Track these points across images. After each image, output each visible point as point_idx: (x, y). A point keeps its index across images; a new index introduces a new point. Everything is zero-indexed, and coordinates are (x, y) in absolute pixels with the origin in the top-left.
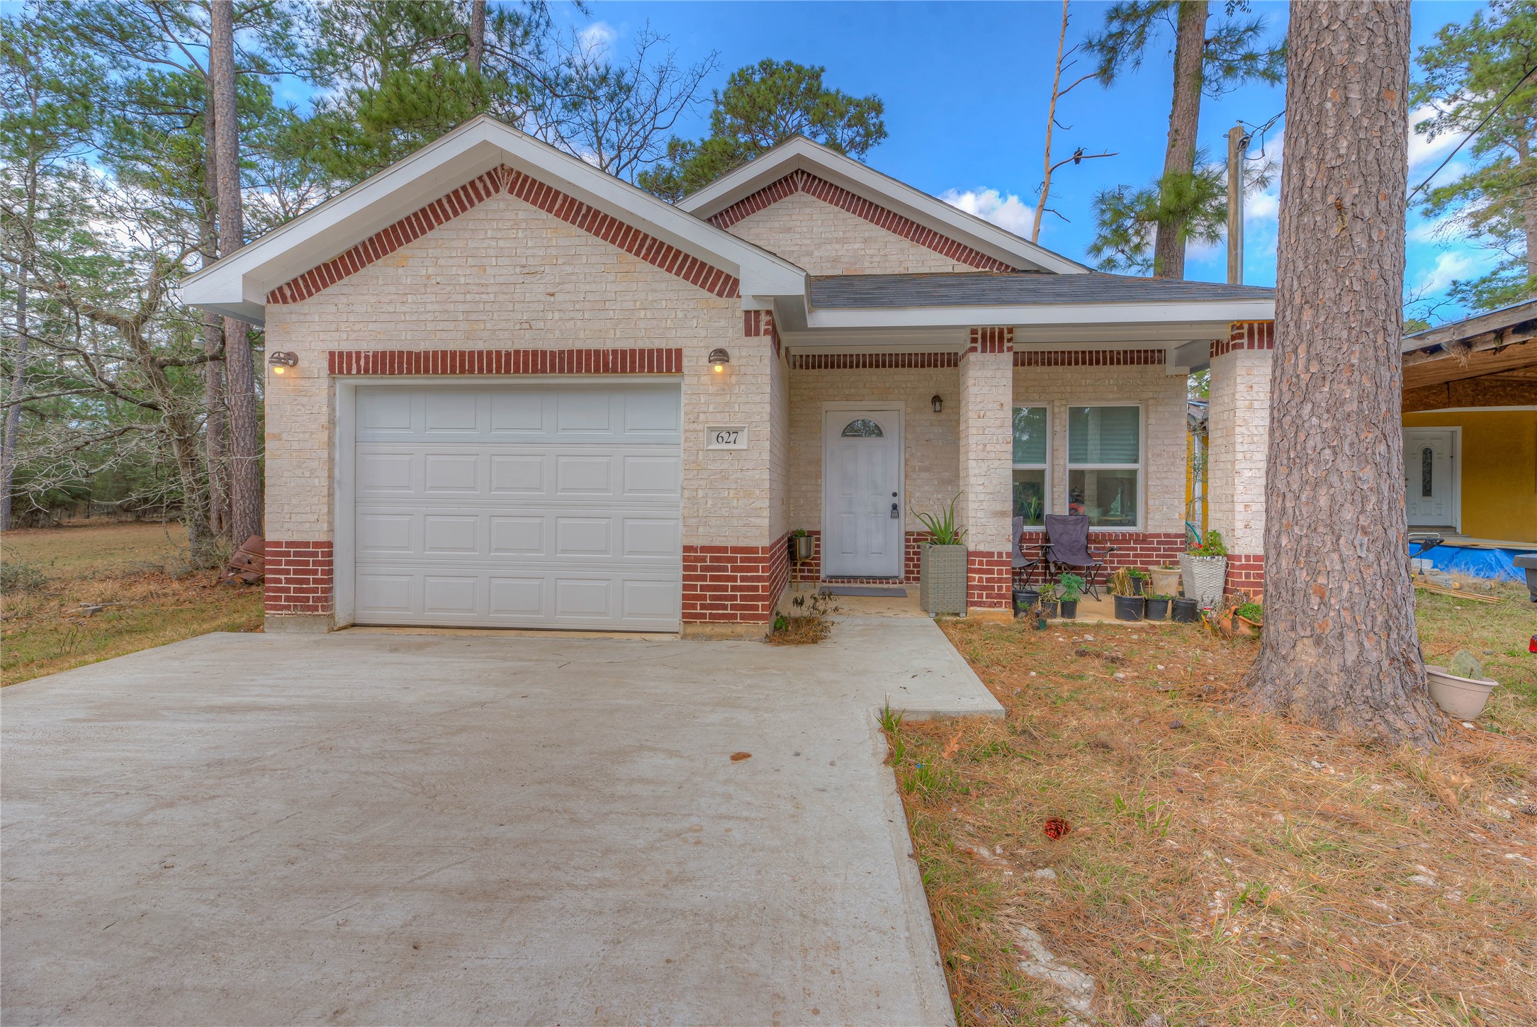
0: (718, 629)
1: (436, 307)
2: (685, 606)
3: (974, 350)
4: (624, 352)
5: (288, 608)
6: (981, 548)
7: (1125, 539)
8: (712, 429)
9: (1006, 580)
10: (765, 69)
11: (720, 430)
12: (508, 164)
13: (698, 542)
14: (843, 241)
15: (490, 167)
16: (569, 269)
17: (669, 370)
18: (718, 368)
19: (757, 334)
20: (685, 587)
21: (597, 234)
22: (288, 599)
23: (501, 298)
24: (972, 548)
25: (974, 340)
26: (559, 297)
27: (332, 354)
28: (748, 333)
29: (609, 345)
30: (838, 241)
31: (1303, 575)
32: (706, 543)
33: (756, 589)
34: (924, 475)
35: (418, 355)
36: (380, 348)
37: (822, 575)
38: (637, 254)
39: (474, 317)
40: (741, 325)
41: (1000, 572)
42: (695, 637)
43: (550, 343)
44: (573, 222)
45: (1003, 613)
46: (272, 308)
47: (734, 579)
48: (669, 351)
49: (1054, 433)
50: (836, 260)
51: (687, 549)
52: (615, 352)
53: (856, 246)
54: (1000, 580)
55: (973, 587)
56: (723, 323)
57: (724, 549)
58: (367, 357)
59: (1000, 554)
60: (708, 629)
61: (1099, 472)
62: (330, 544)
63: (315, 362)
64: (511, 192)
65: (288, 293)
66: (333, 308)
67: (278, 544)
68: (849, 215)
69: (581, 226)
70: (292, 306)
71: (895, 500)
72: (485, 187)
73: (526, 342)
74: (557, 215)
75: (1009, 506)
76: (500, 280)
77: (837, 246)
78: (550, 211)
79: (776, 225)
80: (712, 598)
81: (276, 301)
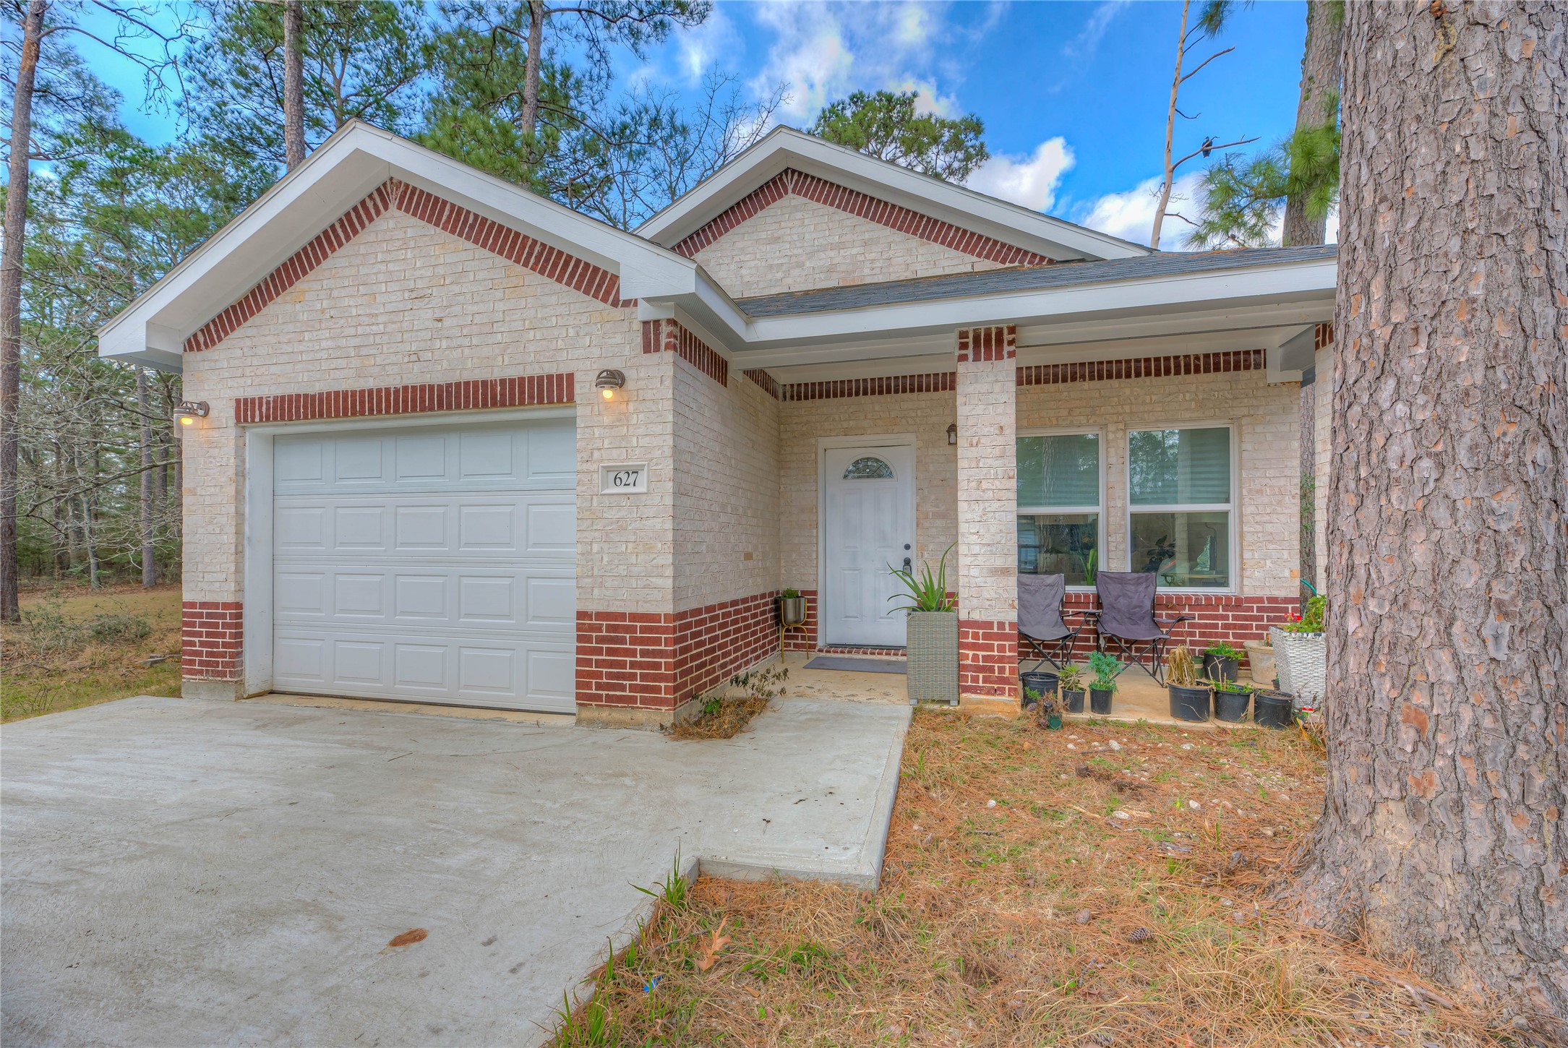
0: (617, 715)
1: (330, 343)
2: (579, 685)
3: (963, 358)
4: (512, 381)
5: (201, 672)
6: (976, 616)
7: (1210, 604)
8: (608, 469)
9: (1010, 660)
11: (617, 470)
12: (397, 177)
13: (592, 607)
14: (840, 246)
15: (378, 183)
16: (456, 289)
17: (560, 400)
18: (608, 394)
19: (657, 349)
20: (579, 662)
21: (484, 246)
22: (201, 663)
23: (391, 327)
24: (963, 616)
25: (964, 346)
26: (447, 323)
27: (238, 401)
28: (647, 350)
29: (497, 374)
30: (834, 247)
31: (1385, 688)
32: (601, 609)
33: (657, 666)
34: (938, 522)
35: (313, 397)
36: (279, 392)
37: (820, 643)
38: (526, 265)
39: (364, 352)
40: (639, 340)
41: (1001, 649)
42: (591, 722)
43: (438, 375)
44: (460, 235)
45: (1006, 704)
46: (192, 358)
47: (633, 653)
48: (560, 377)
49: (1109, 466)
50: (830, 270)
51: (581, 615)
52: (503, 381)
53: (854, 251)
54: (1001, 659)
55: (966, 668)
56: (619, 339)
57: (622, 616)
58: (268, 403)
59: (1001, 625)
60: (605, 714)
61: (1190, 515)
62: (239, 606)
63: (224, 412)
64: (399, 208)
65: (201, 339)
66: (239, 353)
67: (192, 605)
68: (846, 215)
69: (468, 238)
70: (206, 353)
71: (908, 554)
72: (375, 205)
73: (415, 376)
74: (445, 228)
75: (1012, 562)
76: (390, 308)
77: (832, 254)
78: (437, 224)
79: (764, 235)
80: (609, 676)
81: (191, 349)
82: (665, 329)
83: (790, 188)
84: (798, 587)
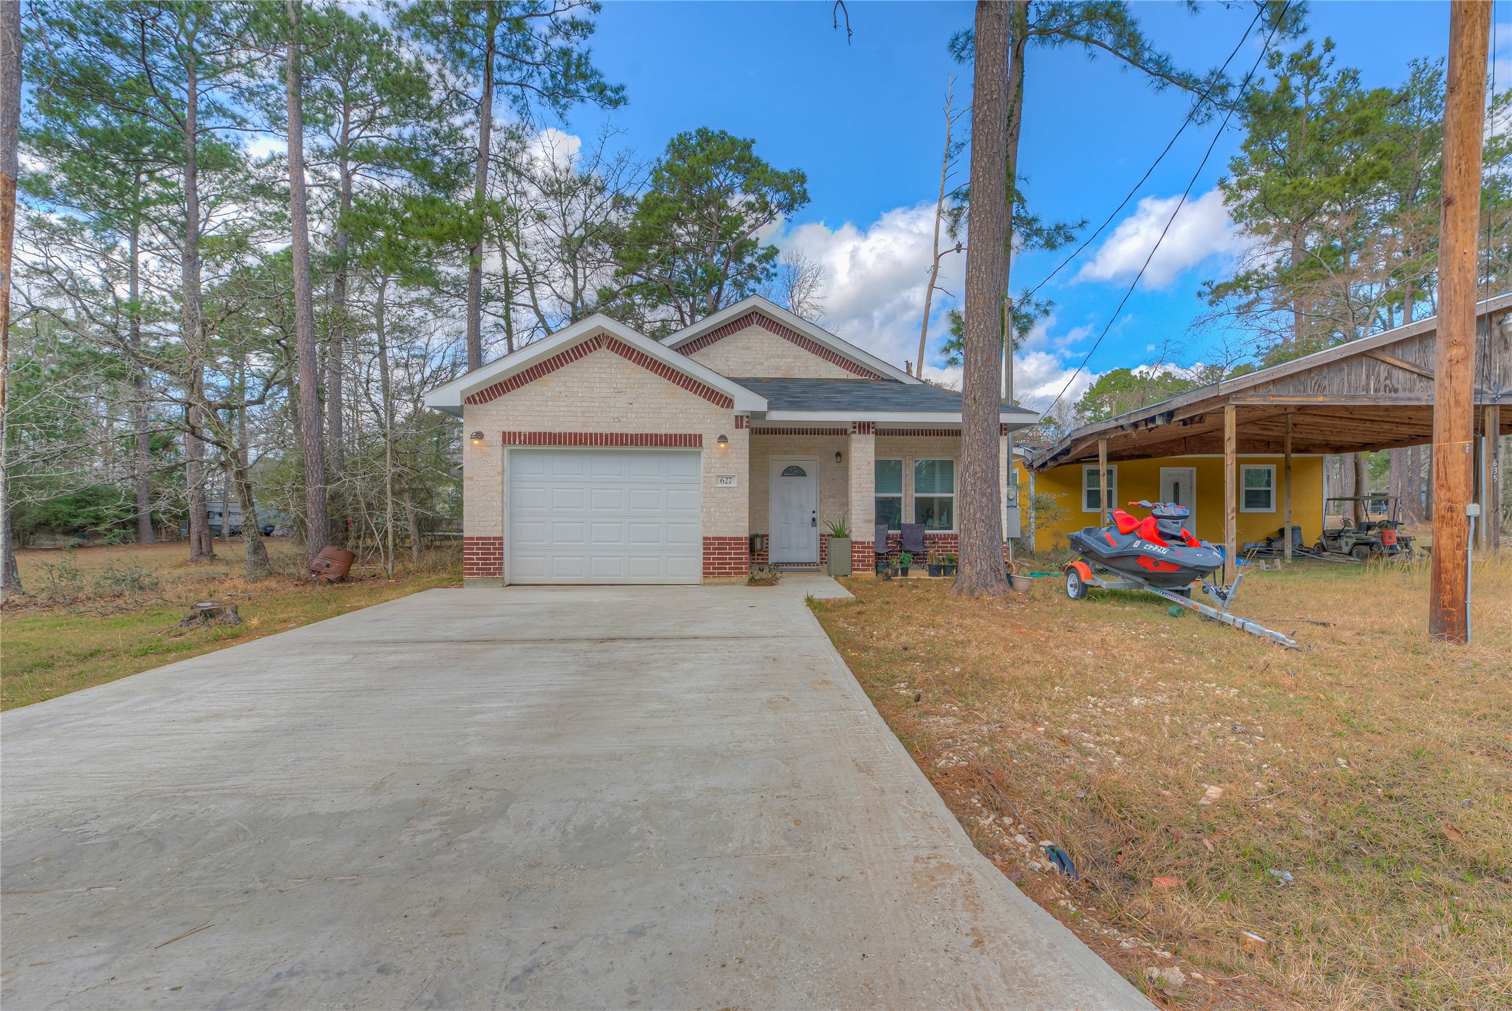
0: (722, 580)
1: (565, 409)
2: (704, 569)
3: (854, 432)
4: (671, 435)
5: (478, 574)
6: (859, 540)
7: (945, 537)
8: (718, 476)
9: (872, 557)
10: (701, 136)
11: (723, 477)
12: (606, 333)
13: (711, 535)
14: (782, 356)
15: (596, 335)
16: (641, 391)
17: (695, 445)
18: (722, 445)
19: (742, 427)
20: (704, 559)
21: (656, 372)
22: (477, 569)
23: (602, 404)
24: (854, 540)
25: (855, 427)
26: (635, 405)
27: (504, 433)
28: (737, 427)
29: (663, 432)
30: (779, 356)
32: (715, 535)
33: (741, 559)
34: (832, 500)
35: (555, 434)
36: (533, 430)
37: (770, 561)
38: (678, 384)
39: (587, 414)
40: (734, 423)
41: (869, 552)
42: (710, 584)
43: (631, 429)
44: (643, 366)
45: (871, 574)
46: (468, 407)
47: (730, 554)
48: (695, 435)
49: (906, 475)
50: (777, 368)
51: (705, 538)
52: (666, 435)
53: (790, 360)
54: (868, 557)
55: (855, 561)
56: (724, 421)
57: (725, 539)
58: (525, 435)
59: (868, 543)
60: (717, 580)
61: (939, 499)
62: (501, 538)
63: (494, 437)
64: (608, 348)
65: (477, 399)
66: (504, 408)
67: (472, 539)
68: (785, 341)
69: (647, 368)
70: (480, 406)
71: (814, 515)
72: (593, 345)
73: (617, 429)
74: (634, 361)
75: (873, 517)
76: (603, 395)
77: (778, 360)
78: (630, 359)
79: (741, 345)
80: (719, 564)
81: (470, 402)
82: (745, 420)
83: (755, 321)
84: (760, 532)
